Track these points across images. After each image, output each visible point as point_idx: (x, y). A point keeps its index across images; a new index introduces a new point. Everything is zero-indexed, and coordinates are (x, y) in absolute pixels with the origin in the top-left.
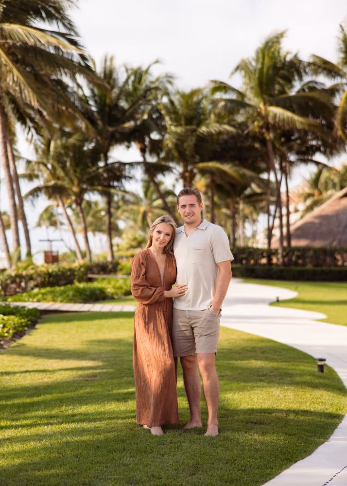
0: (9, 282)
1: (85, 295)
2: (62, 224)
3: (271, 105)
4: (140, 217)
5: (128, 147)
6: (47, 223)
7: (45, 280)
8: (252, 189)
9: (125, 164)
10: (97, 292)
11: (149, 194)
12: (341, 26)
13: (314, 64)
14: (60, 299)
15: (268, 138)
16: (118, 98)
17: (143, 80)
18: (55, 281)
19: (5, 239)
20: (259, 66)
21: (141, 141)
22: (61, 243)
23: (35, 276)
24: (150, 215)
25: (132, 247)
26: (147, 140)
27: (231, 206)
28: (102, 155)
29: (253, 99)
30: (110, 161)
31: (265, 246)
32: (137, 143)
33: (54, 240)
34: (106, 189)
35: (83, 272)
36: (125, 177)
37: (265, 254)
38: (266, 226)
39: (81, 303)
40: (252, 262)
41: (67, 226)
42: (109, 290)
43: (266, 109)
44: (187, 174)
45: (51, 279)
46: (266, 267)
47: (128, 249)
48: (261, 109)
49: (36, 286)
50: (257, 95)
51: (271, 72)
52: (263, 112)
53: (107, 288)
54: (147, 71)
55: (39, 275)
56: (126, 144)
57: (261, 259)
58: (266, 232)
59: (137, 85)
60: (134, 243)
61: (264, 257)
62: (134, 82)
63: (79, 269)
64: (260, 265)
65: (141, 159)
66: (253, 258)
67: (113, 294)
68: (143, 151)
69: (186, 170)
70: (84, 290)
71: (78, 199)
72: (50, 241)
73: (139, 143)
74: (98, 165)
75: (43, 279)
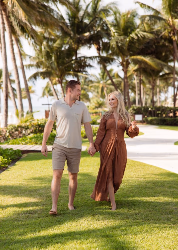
0: (13, 130)
4: (100, 90)
5: (90, 47)
7: (36, 129)
8: (164, 72)
9: (87, 58)
11: (105, 77)
15: (174, 39)
16: (83, 17)
18: (42, 129)
19: (16, 104)
21: (98, 44)
23: (30, 127)
24: (105, 89)
25: (97, 107)
26: (101, 42)
27: (152, 83)
28: (74, 53)
29: (165, 15)
30: (78, 56)
31: (172, 106)
32: (95, 45)
34: (76, 73)
36: (88, 66)
37: (172, 111)
38: (173, 94)
40: (164, 115)
43: (173, 21)
44: (124, 63)
45: (40, 128)
46: (173, 118)
47: (94, 109)
48: (169, 21)
49: (32, 132)
50: (167, 12)
52: (171, 23)
55: (33, 126)
56: (89, 45)
57: (169, 113)
58: (173, 98)
60: (97, 105)
61: (171, 112)
64: (169, 117)
65: (97, 55)
66: (164, 113)
68: (99, 49)
69: (123, 60)
71: (60, 79)
72: (49, 105)
73: (96, 45)
74: (72, 58)
75: (35, 129)
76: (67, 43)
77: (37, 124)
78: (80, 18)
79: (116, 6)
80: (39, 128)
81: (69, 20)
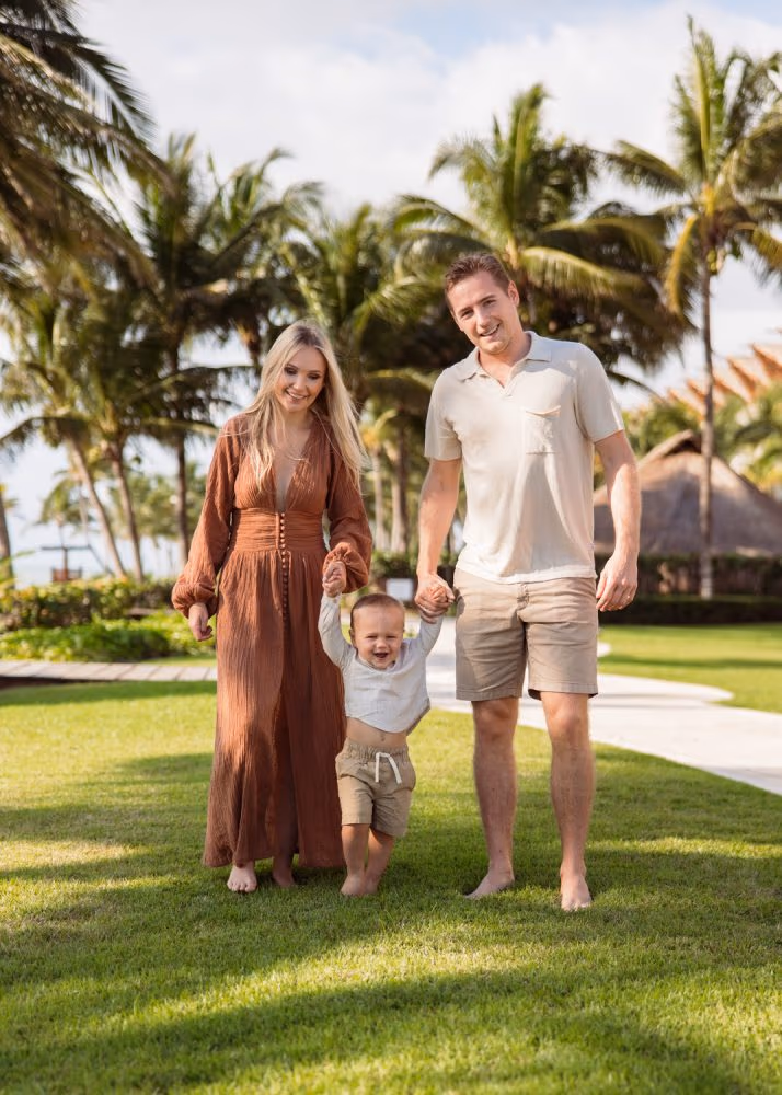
1: (118, 645)
2: (90, 519)
3: (532, 245)
5: (223, 339)
6: (61, 517)
7: (29, 615)
10: (148, 639)
12: (678, 79)
13: (621, 160)
14: (50, 653)
16: (201, 229)
17: (253, 197)
18: (52, 616)
20: (504, 159)
21: (252, 327)
22: (87, 554)
23: (5, 605)
26: (264, 325)
28: (165, 356)
29: (492, 232)
30: (183, 366)
32: (242, 331)
33: (73, 548)
35: (120, 599)
36: (217, 402)
39: (103, 661)
41: (98, 525)
42: (176, 636)
43: (519, 256)
45: (44, 612)
48: (509, 255)
51: (529, 172)
52: (514, 262)
53: (171, 632)
54: (260, 178)
55: (16, 603)
56: (219, 331)
59: (239, 205)
62: (233, 201)
63: (112, 591)
65: (248, 361)
67: (185, 645)
68: (254, 348)
70: (116, 634)
71: (114, 447)
72: (66, 550)
73: (246, 329)
74: (156, 375)
75: (24, 612)
76: (143, 321)
77: (32, 597)
78: (191, 231)
79: (315, 197)
80: (39, 612)
81: (148, 235)
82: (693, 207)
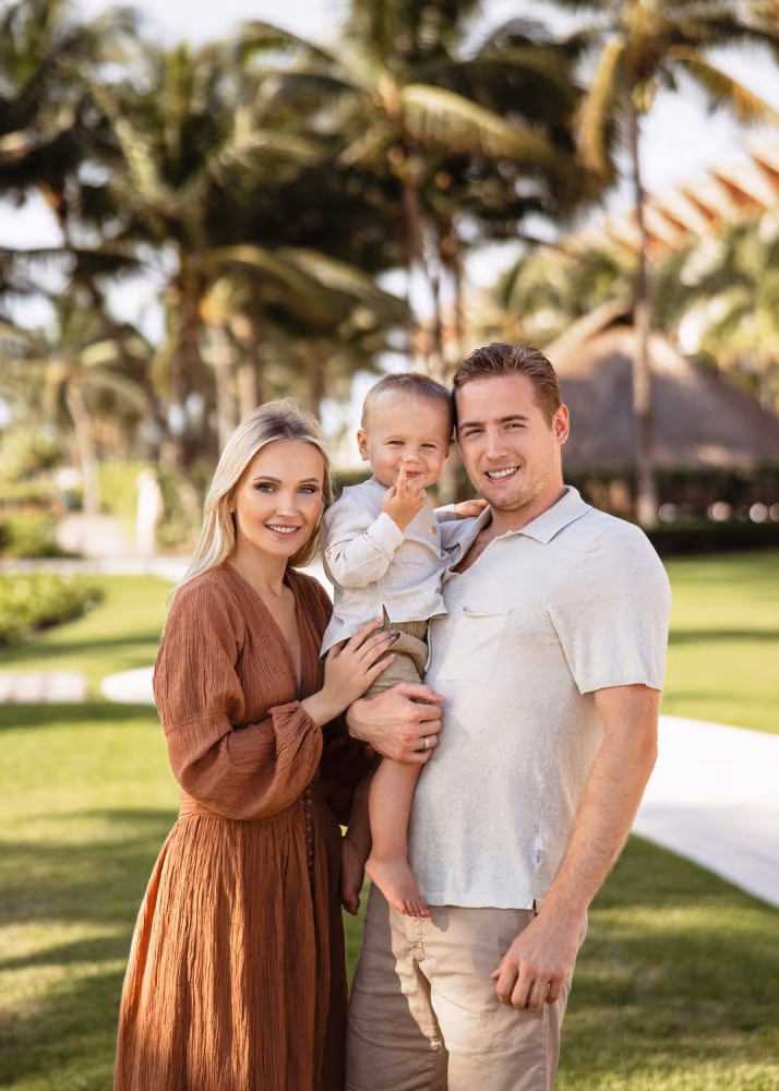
4: (49, 399)
15: (404, 174)
24: (74, 391)
29: (355, 63)
43: (398, 96)
52: (389, 107)
65: (58, 240)
68: (62, 212)
82: (618, 27)
